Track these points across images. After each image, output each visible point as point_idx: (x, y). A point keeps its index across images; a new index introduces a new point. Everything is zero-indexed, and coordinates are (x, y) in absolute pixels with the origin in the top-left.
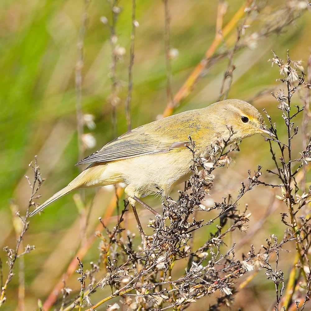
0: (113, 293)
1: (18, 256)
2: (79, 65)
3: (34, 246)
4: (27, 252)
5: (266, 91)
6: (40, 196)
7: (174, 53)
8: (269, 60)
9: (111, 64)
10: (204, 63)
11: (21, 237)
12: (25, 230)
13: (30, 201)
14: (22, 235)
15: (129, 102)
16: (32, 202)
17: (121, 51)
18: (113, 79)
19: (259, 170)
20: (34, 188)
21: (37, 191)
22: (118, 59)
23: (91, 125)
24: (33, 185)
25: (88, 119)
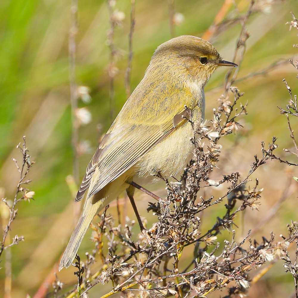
0: (114, 288)
1: (5, 248)
2: (73, 31)
3: (23, 237)
4: (15, 243)
5: (282, 61)
6: (29, 181)
7: (179, 18)
8: (287, 23)
9: (109, 31)
10: (212, 29)
11: (8, 227)
12: (12, 219)
13: (18, 186)
14: (9, 225)
15: (129, 73)
16: (20, 187)
17: (120, 16)
18: (111, 47)
19: (274, 142)
20: (22, 172)
21: (26, 175)
22: (117, 24)
23: (86, 98)
24: (22, 169)
25: (83, 91)
